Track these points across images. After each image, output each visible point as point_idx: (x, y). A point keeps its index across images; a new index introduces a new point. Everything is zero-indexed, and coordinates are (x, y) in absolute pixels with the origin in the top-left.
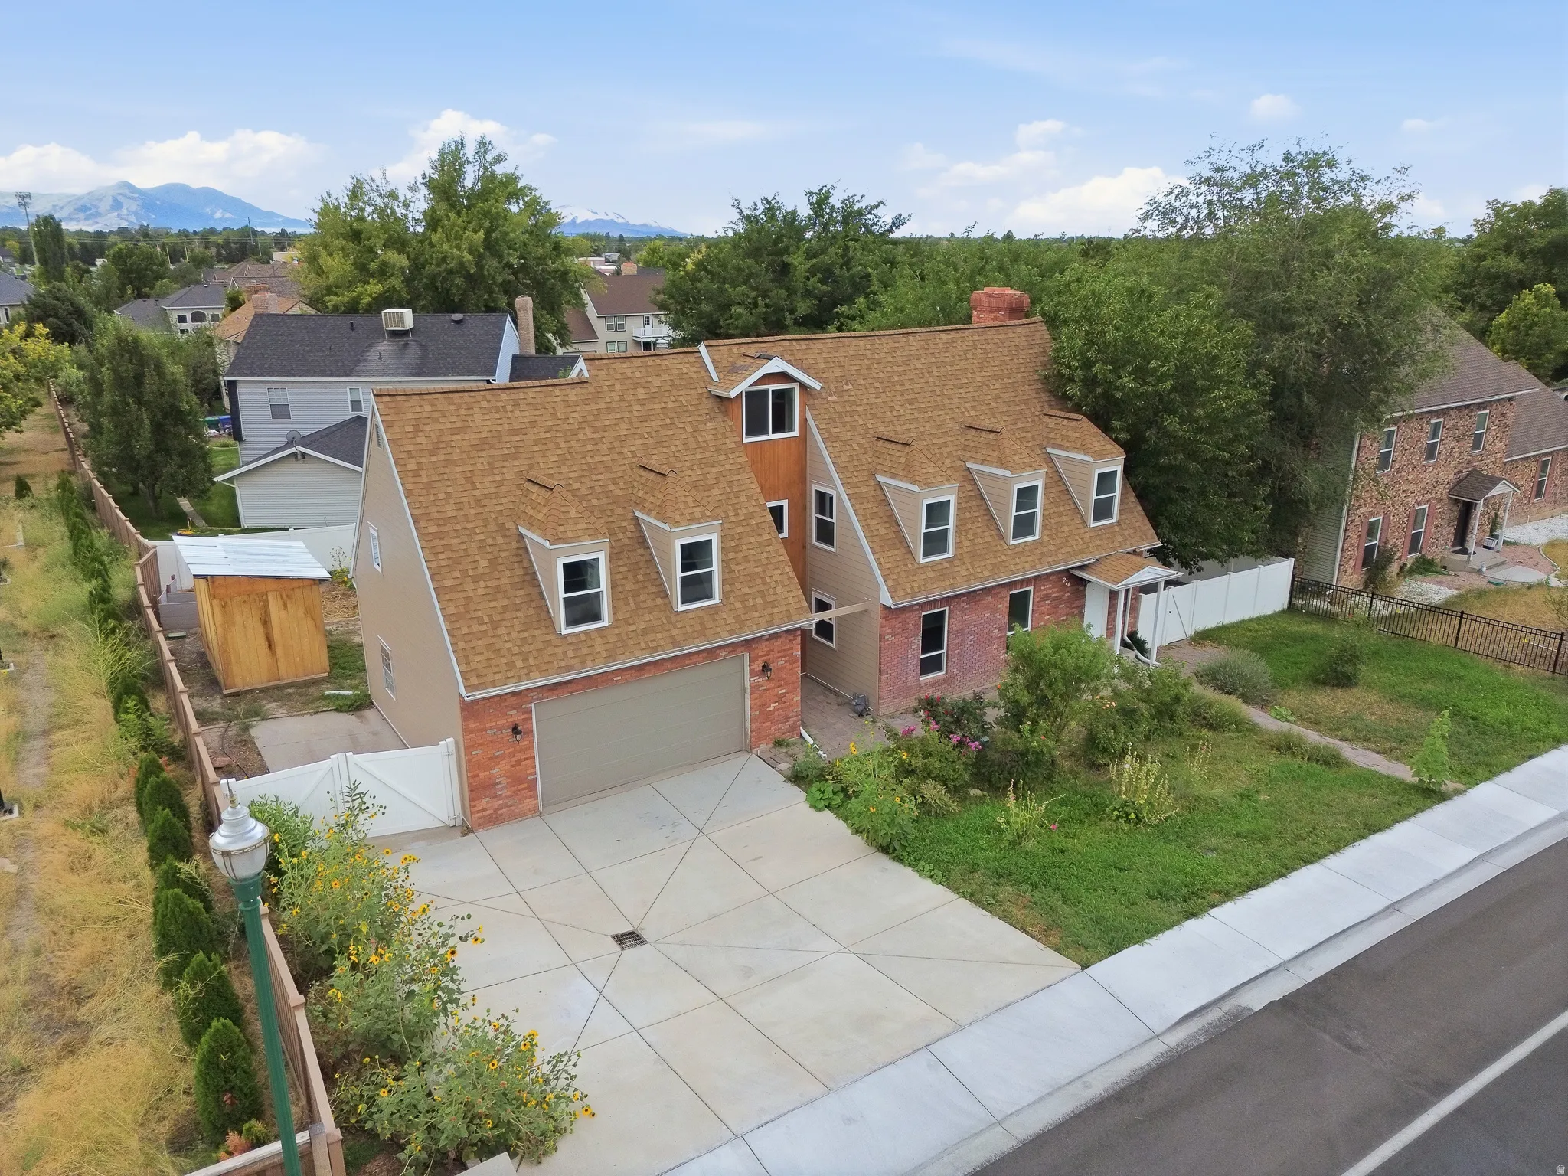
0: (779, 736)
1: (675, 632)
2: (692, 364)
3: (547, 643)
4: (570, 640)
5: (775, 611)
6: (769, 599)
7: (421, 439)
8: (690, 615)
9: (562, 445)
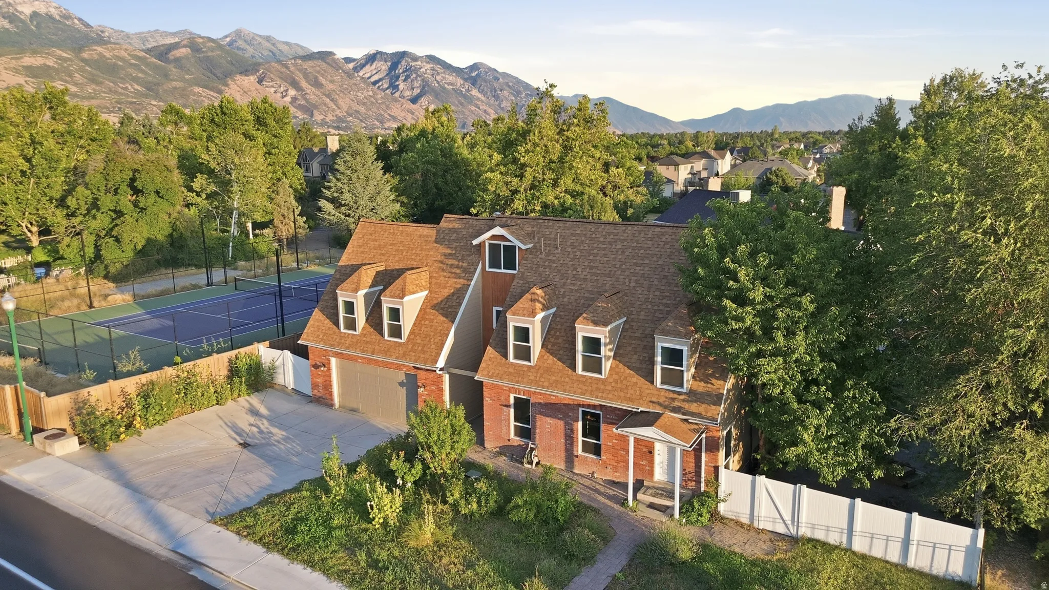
3: (335, 333)
4: (342, 335)
5: (422, 356)
6: (425, 349)
8: (388, 343)
9: (404, 253)
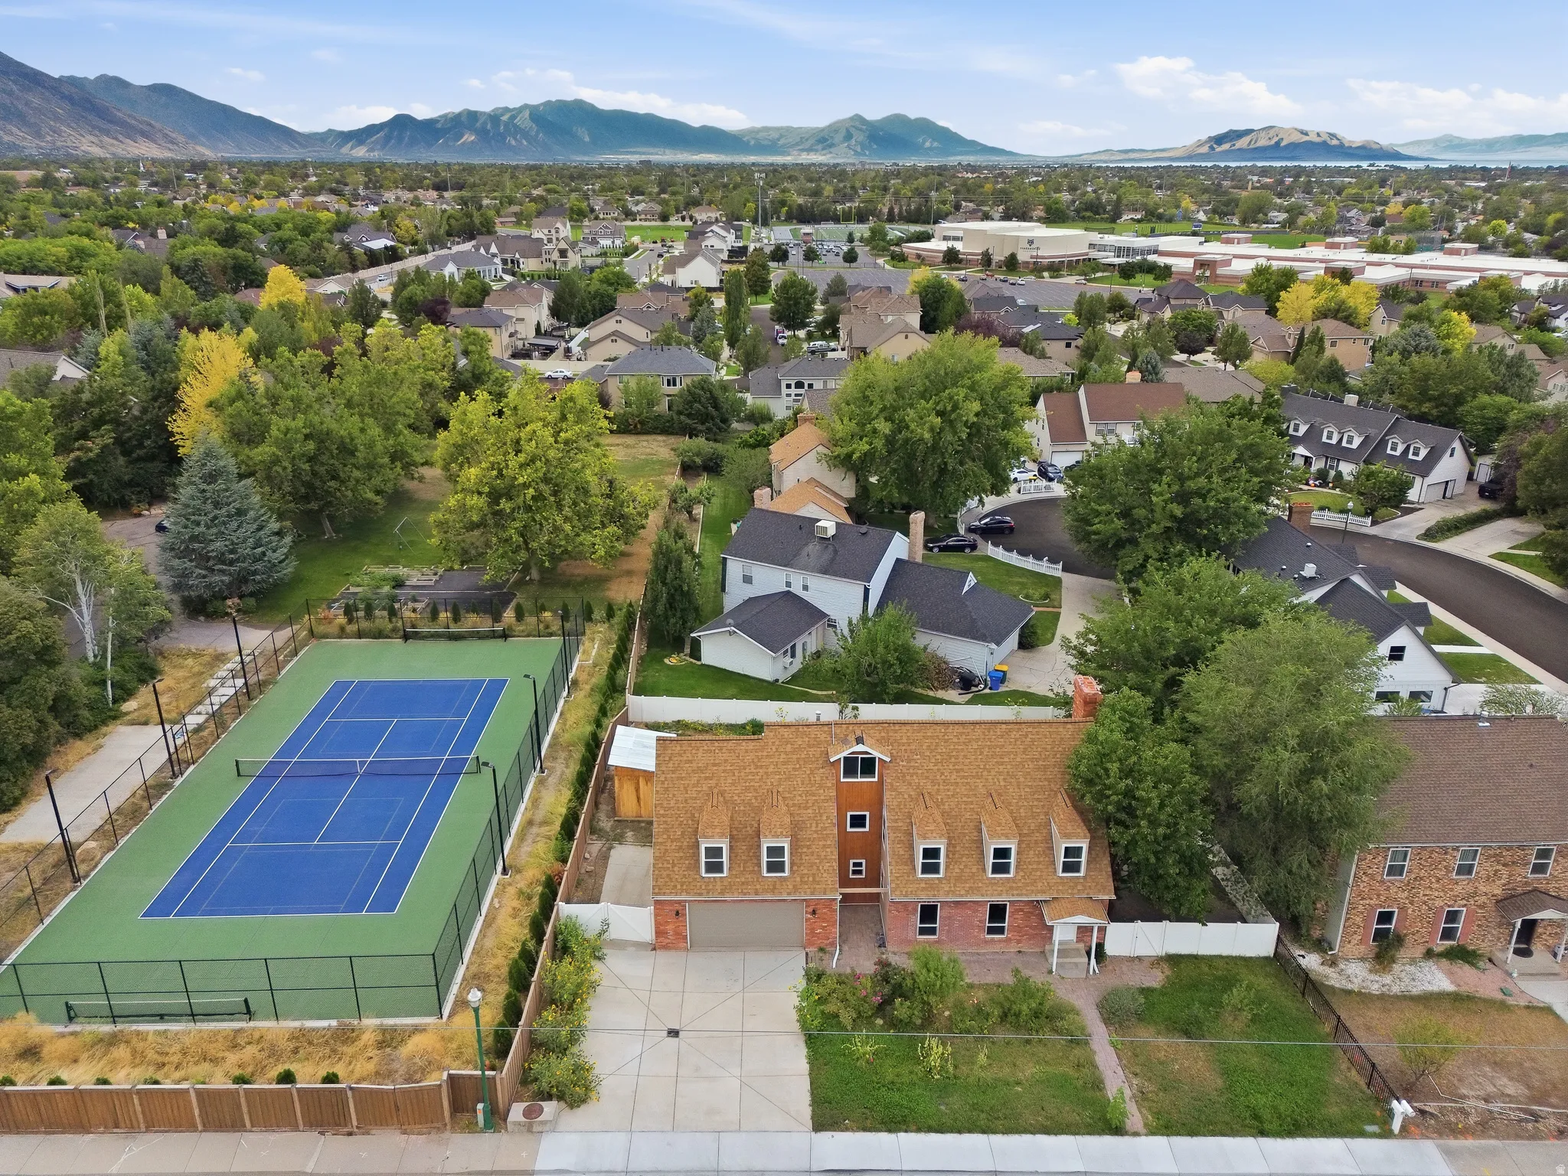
0: (822, 946)
1: (758, 887)
2: (825, 732)
3: (695, 879)
4: (707, 880)
5: (818, 886)
6: (817, 879)
7: (671, 765)
8: (771, 879)
9: (737, 774)
